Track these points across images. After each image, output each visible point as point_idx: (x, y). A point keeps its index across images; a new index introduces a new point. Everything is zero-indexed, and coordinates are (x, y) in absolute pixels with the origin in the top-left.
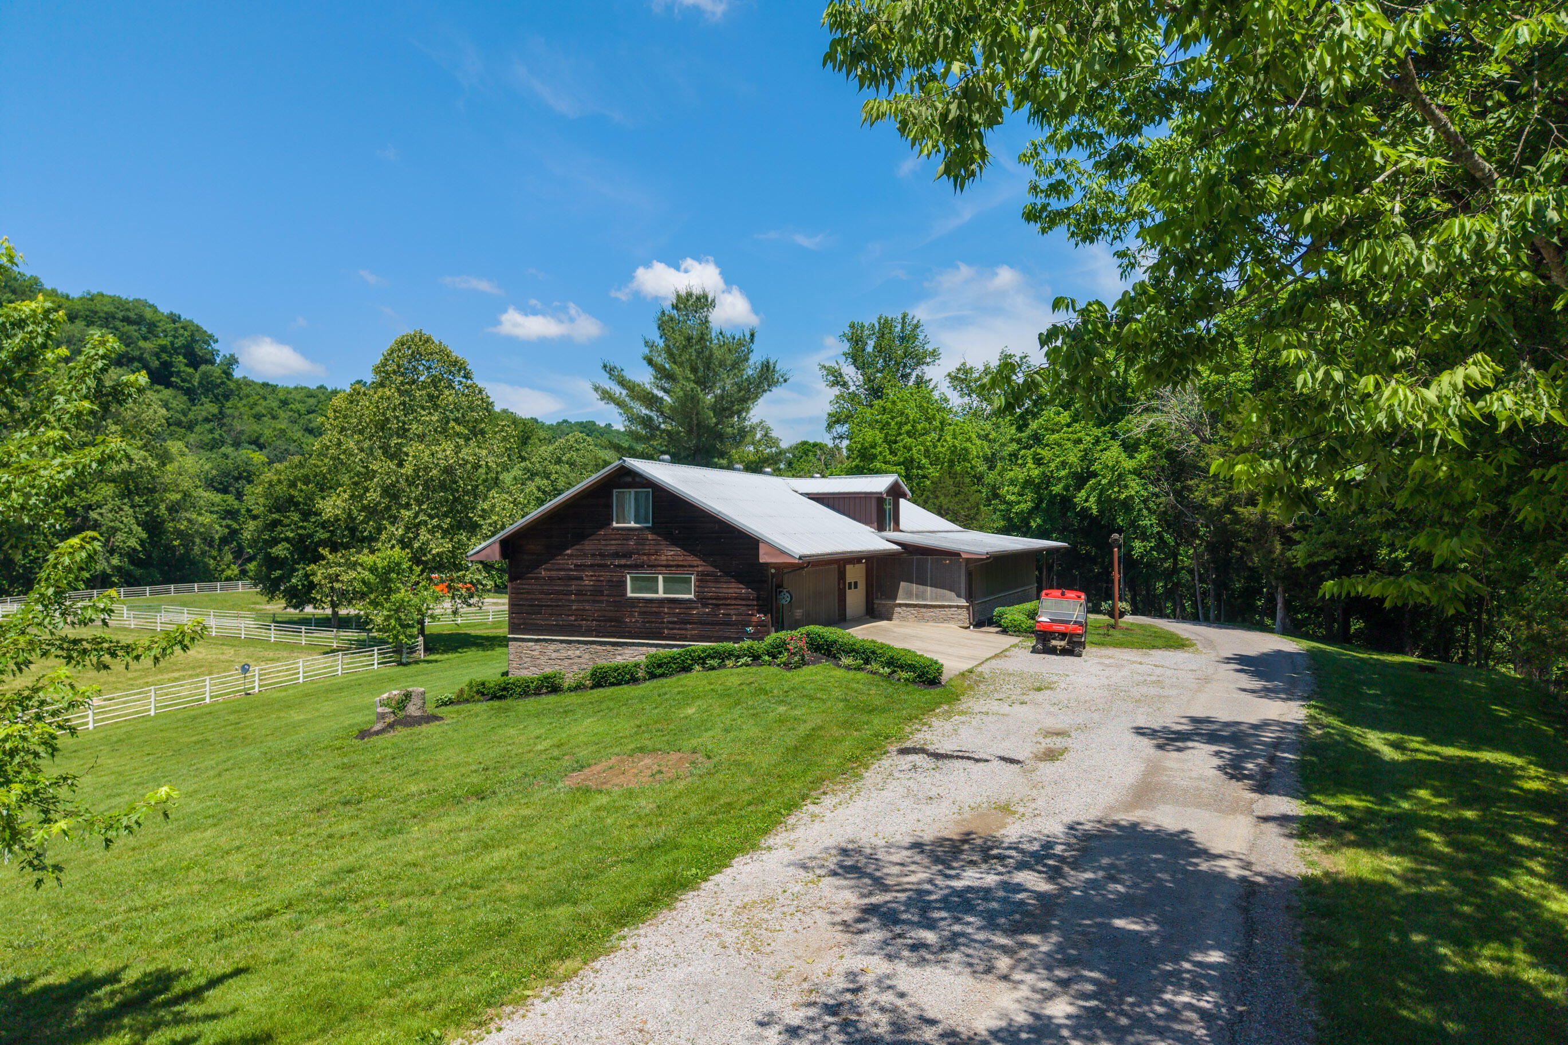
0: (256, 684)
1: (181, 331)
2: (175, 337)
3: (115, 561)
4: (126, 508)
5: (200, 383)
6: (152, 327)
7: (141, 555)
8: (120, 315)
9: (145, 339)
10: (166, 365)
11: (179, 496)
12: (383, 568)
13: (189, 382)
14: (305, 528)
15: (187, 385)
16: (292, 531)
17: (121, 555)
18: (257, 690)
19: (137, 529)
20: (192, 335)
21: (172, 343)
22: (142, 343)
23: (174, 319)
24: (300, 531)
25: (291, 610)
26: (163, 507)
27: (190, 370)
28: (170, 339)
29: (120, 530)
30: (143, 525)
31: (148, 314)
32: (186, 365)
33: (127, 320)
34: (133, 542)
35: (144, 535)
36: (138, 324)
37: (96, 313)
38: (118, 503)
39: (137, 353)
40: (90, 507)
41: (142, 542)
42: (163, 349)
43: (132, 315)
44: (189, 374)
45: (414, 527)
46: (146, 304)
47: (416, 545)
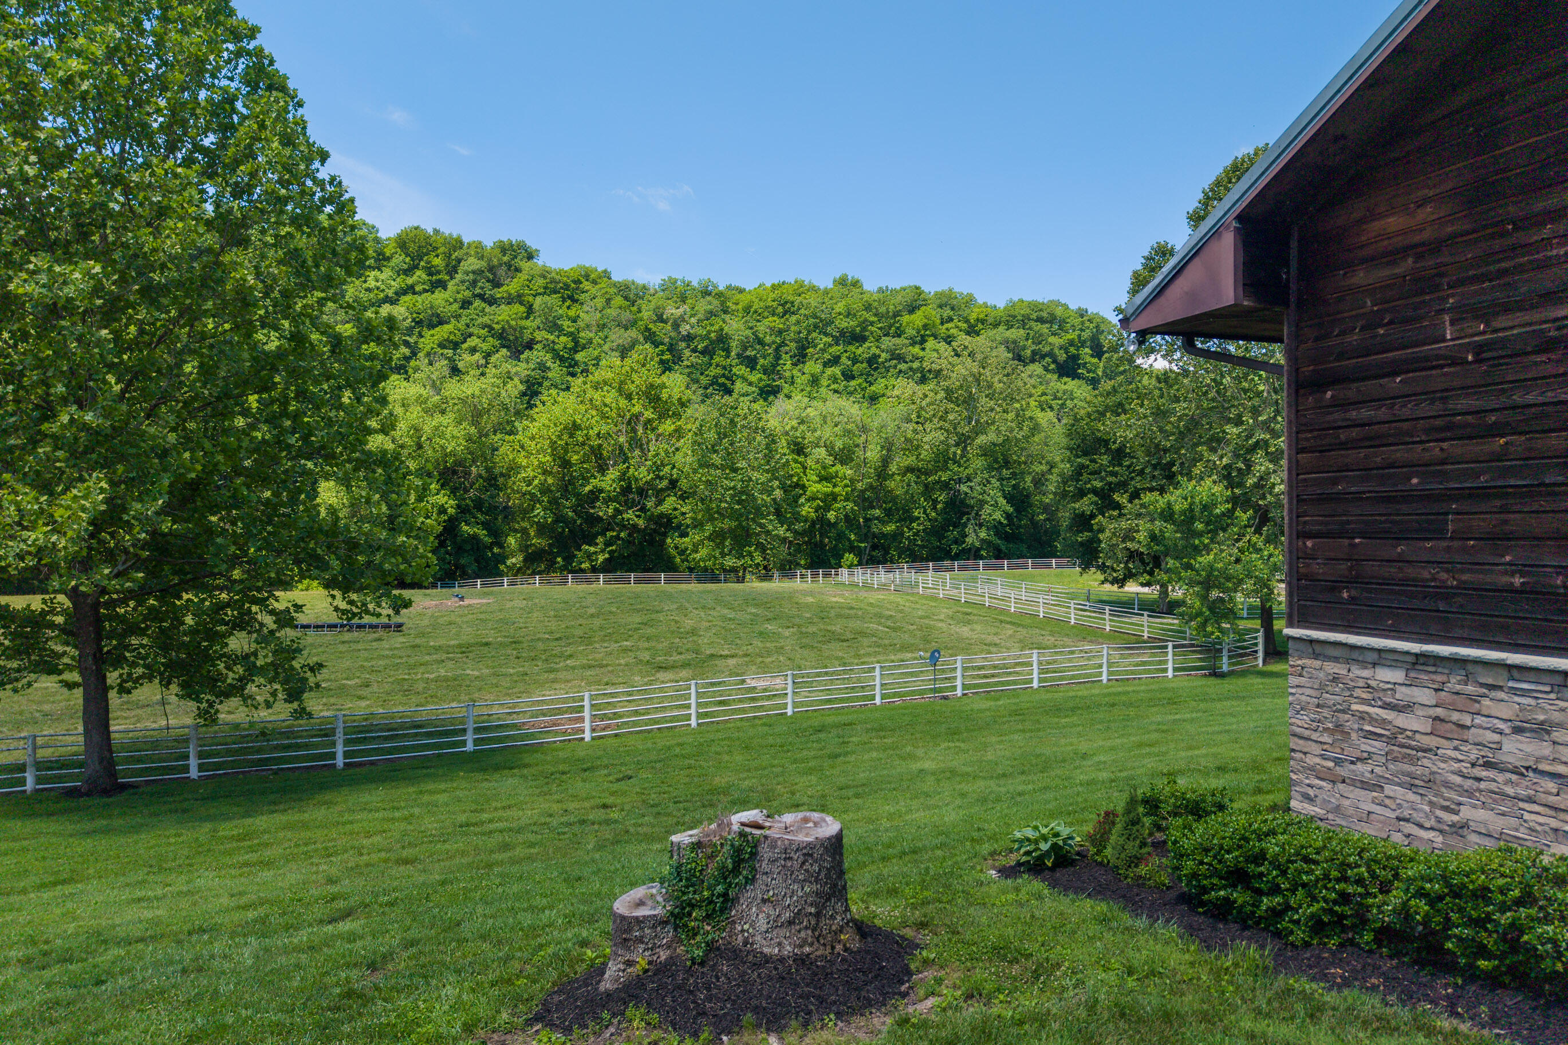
0: (959, 683)
1: (1087, 324)
2: (1082, 330)
3: (983, 535)
4: (993, 481)
5: (1104, 372)
6: (1062, 323)
7: (1007, 529)
8: (1034, 316)
9: (1054, 334)
10: (1075, 358)
11: (1044, 468)
12: (1183, 512)
13: (1094, 372)
14: (1114, 474)
15: (1091, 375)
16: (1102, 479)
17: (988, 529)
18: (959, 692)
19: (1002, 501)
20: (1097, 327)
21: (1079, 336)
22: (1052, 339)
23: (1082, 313)
24: (1110, 479)
25: (1107, 587)
26: (1028, 479)
27: (1095, 360)
28: (1077, 333)
29: (987, 503)
30: (1010, 499)
31: (1059, 312)
32: (1092, 356)
33: (1040, 320)
34: (998, 516)
35: (1010, 509)
36: (1051, 322)
37: (1014, 317)
38: (986, 476)
39: (1047, 349)
40: (960, 481)
41: (1008, 516)
42: (1071, 343)
43: (1045, 315)
44: (1093, 364)
45: (1246, 452)
46: (1058, 303)
47: (1250, 482)
